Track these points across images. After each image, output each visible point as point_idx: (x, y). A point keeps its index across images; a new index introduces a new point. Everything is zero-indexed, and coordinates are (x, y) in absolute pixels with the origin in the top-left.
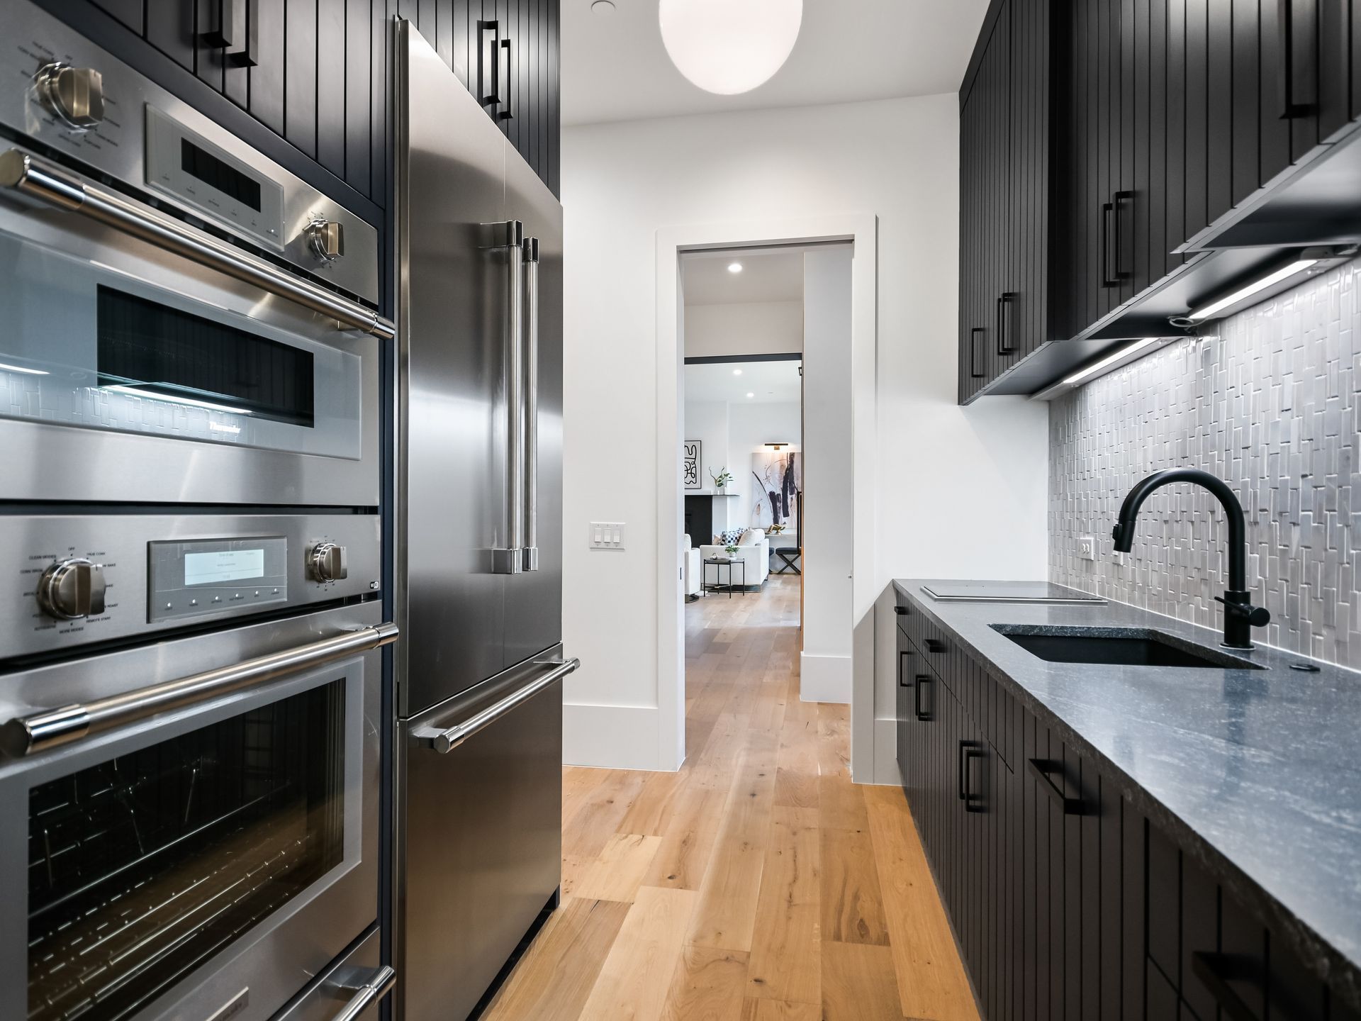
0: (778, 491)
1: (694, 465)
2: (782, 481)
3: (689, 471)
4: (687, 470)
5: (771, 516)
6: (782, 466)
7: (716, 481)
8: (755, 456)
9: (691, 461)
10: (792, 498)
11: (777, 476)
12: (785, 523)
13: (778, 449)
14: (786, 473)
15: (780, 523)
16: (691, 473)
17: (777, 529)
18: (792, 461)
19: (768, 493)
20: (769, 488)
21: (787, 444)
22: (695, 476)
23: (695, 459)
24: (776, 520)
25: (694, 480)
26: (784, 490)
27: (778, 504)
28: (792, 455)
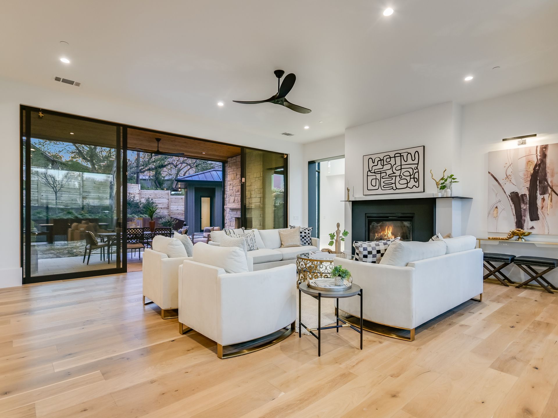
0: (523, 190)
1: (417, 170)
2: (529, 179)
3: (412, 177)
4: (410, 176)
5: (513, 220)
6: (529, 162)
7: (437, 184)
8: (491, 156)
9: (413, 166)
10: (543, 199)
11: (521, 174)
12: (532, 228)
13: (524, 143)
14: (534, 169)
15: (525, 227)
16: (414, 178)
17: (521, 235)
18: (544, 156)
19: (508, 193)
20: (510, 189)
21: (535, 135)
22: (418, 180)
23: (418, 164)
24: (520, 224)
25: (417, 184)
26: (533, 189)
27: (523, 206)
28: (544, 149)
